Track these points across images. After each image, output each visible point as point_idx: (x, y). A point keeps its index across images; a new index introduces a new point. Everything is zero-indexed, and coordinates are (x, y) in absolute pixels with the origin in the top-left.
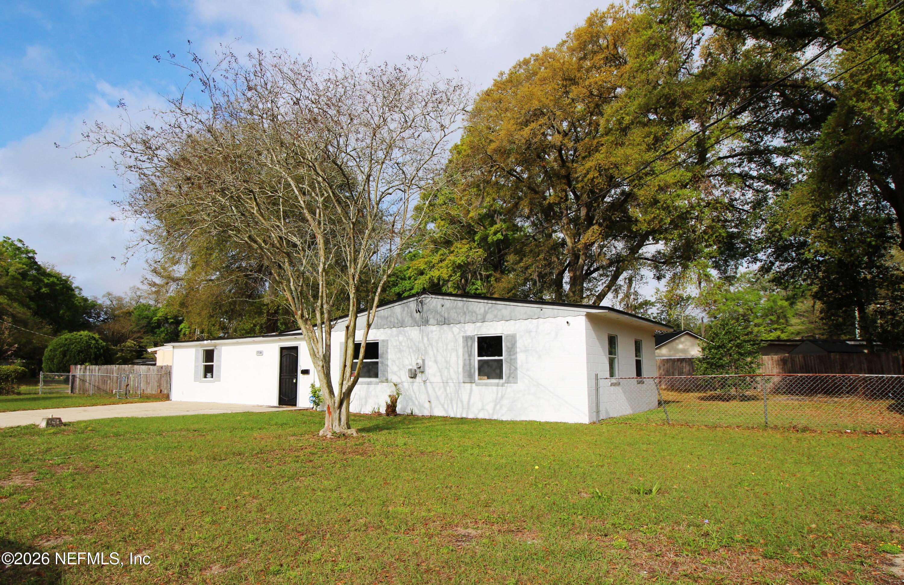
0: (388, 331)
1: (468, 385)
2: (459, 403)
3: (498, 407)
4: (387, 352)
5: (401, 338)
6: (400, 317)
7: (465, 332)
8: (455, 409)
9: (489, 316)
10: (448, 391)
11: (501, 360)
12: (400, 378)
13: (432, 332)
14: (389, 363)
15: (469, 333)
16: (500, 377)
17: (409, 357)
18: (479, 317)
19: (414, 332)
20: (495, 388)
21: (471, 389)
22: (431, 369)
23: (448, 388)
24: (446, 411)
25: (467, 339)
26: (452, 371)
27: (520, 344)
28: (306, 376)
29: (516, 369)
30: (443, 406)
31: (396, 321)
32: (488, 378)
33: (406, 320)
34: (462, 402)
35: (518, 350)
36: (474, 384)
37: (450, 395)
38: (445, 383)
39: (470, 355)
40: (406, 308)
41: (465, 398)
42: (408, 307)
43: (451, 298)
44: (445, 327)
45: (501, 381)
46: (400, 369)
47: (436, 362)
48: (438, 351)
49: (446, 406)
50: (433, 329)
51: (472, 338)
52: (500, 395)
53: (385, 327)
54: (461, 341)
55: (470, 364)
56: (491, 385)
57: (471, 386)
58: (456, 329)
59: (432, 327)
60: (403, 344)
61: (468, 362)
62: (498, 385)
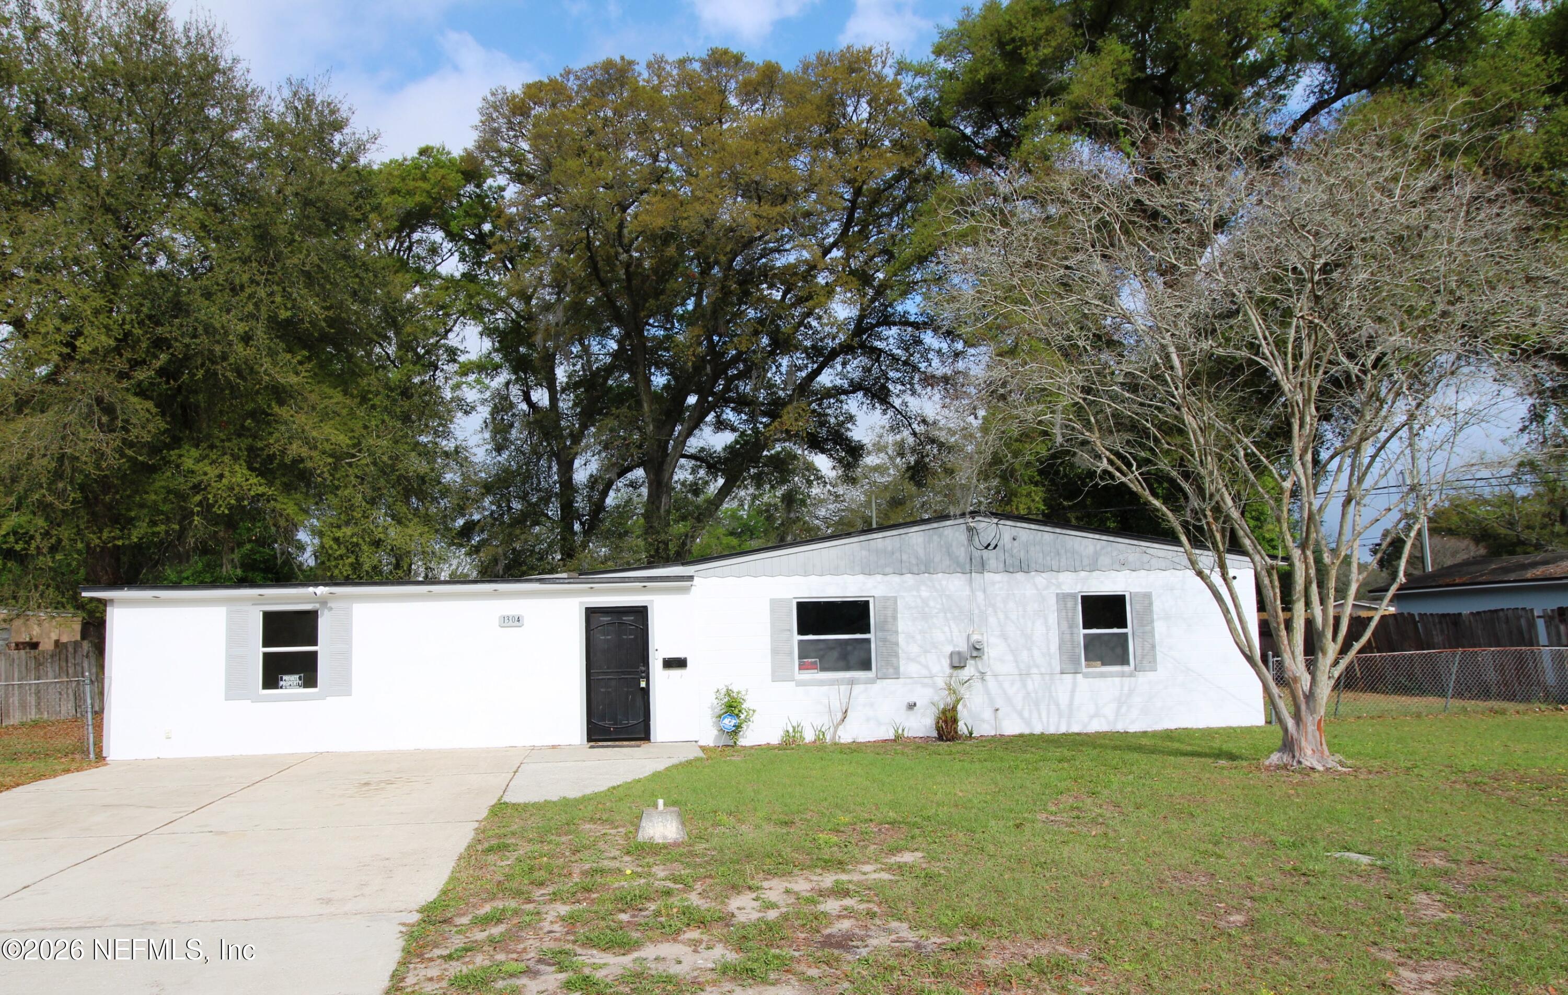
0: (896, 579)
1: (1068, 678)
2: (1053, 707)
3: (1124, 709)
4: (895, 618)
5: (925, 593)
6: (921, 552)
7: (1059, 585)
8: (1045, 720)
9: (1104, 560)
10: (1030, 686)
11: (1126, 635)
12: (927, 667)
13: (993, 583)
14: (901, 639)
15: (1067, 589)
16: (1124, 661)
17: (946, 629)
18: (1086, 562)
19: (955, 584)
20: (1117, 680)
21: (1075, 685)
22: (994, 650)
23: (1029, 682)
24: (1028, 723)
25: (1063, 598)
26: (1036, 652)
27: (1157, 607)
28: (675, 673)
29: (1153, 647)
30: (1020, 714)
31: (914, 561)
32: (1103, 664)
33: (937, 559)
34: (1058, 705)
35: (1155, 617)
36: (1079, 676)
37: (1033, 695)
38: (1024, 675)
39: (1072, 626)
40: (935, 537)
41: (1064, 699)
42: (940, 536)
43: (1033, 526)
44: (1020, 576)
45: (1126, 668)
46: (926, 652)
47: (1004, 637)
48: (1007, 617)
49: (1026, 714)
50: (996, 580)
51: (1073, 596)
52: (1126, 689)
53: (887, 570)
54: (1053, 601)
55: (1072, 641)
56: (1111, 675)
57: (1075, 679)
58: (1040, 579)
59: (991, 575)
60: (932, 604)
61: (1067, 637)
62: (1123, 675)
